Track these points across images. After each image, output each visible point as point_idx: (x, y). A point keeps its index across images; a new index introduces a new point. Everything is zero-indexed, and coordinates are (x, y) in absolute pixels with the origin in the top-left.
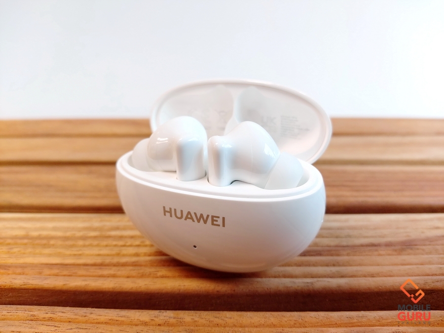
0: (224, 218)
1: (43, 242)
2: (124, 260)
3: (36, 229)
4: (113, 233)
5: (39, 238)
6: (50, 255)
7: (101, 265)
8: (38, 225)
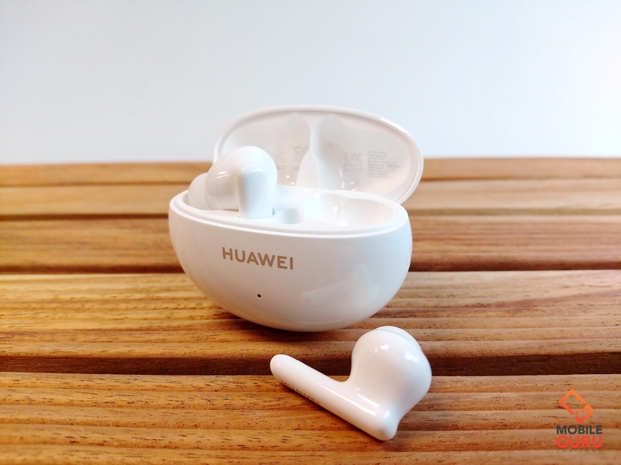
0: (291, 259)
1: (77, 305)
2: (175, 324)
3: (67, 292)
4: (163, 295)
5: (72, 301)
6: (85, 320)
7: (149, 330)
8: (70, 287)
